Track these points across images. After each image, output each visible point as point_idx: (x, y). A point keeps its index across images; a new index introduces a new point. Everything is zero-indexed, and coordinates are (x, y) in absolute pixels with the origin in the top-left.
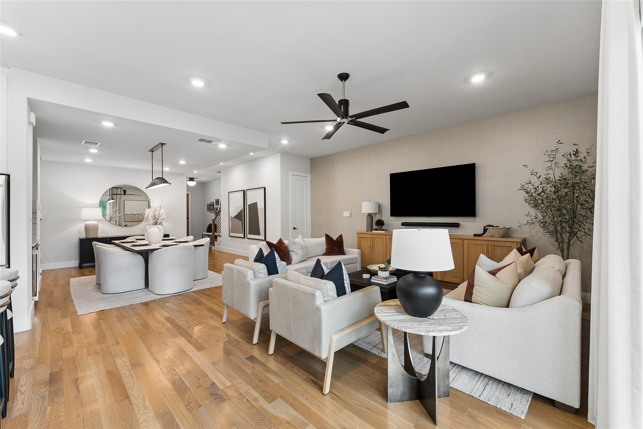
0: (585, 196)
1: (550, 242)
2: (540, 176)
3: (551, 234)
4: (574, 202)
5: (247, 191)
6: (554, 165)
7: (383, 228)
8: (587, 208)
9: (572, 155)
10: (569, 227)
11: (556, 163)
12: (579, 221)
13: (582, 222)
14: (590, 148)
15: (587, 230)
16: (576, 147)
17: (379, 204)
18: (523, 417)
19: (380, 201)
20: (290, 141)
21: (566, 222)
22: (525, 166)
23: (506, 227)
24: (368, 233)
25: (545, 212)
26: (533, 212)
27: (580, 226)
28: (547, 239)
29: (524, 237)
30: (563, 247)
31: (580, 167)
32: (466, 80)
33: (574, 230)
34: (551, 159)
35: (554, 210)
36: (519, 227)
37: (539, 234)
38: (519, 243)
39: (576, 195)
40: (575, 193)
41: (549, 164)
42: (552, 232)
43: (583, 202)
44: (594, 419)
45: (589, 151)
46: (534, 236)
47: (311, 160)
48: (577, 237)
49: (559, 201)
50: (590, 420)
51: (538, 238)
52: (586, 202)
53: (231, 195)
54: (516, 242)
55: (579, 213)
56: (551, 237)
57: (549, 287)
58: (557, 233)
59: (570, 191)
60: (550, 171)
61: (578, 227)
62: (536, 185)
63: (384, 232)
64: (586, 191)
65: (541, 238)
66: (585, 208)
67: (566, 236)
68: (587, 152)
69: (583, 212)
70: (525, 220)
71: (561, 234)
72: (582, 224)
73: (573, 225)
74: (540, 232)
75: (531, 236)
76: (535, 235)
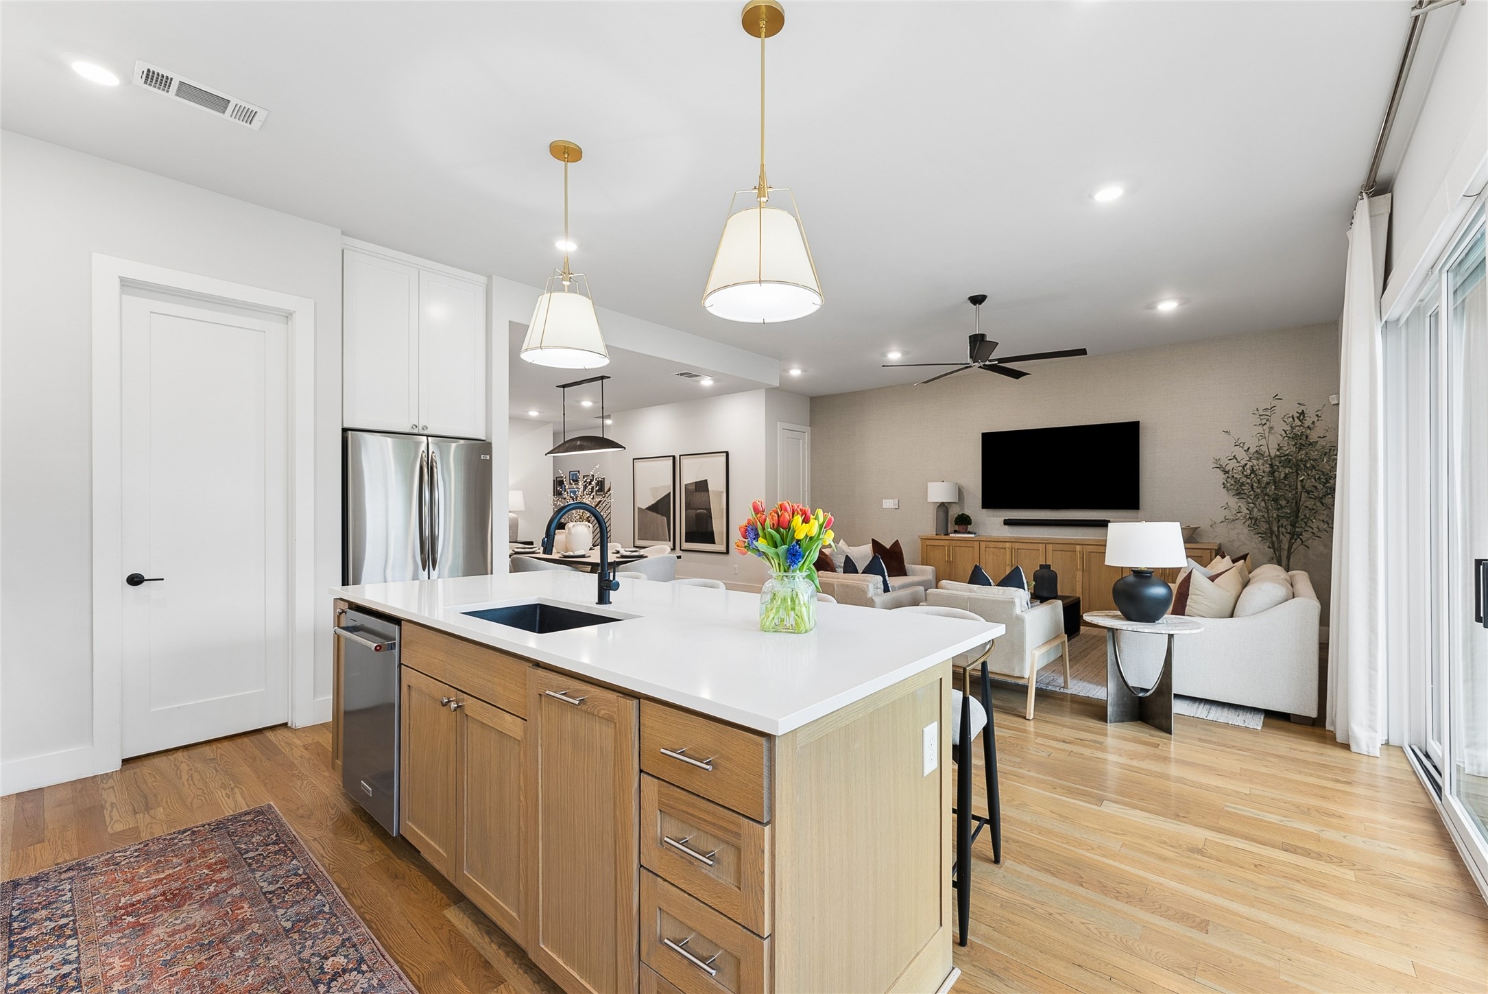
0: (1313, 480)
1: (1259, 549)
2: (1249, 448)
3: (1264, 536)
4: (1297, 488)
5: (682, 457)
6: (1267, 430)
7: (970, 528)
8: (1316, 498)
9: (1296, 419)
10: (1291, 525)
11: (1271, 428)
12: (1305, 516)
13: (1308, 519)
14: (1321, 408)
15: (1316, 530)
16: (1302, 408)
17: (959, 488)
18: (1259, 728)
19: (962, 482)
20: (804, 371)
21: (1287, 518)
22: (1227, 432)
23: (1192, 526)
24: (937, 537)
25: (1253, 503)
26: (1234, 502)
27: (1306, 523)
28: (1255, 546)
29: (1218, 542)
30: (1280, 556)
31: (1307, 437)
32: (1152, 306)
33: (1297, 530)
34: (1264, 422)
35: (1269, 500)
36: (1211, 526)
37: (1242, 537)
38: (1214, 551)
39: (1301, 479)
40: (1299, 476)
41: (1260, 429)
42: (1265, 533)
43: (1310, 489)
44: (1333, 723)
45: (1319, 413)
46: (1234, 540)
47: (810, 401)
48: (1301, 539)
49: (1275, 486)
50: (1328, 727)
51: (1240, 543)
52: (1314, 488)
53: (637, 464)
54: (1209, 549)
55: (1305, 505)
56: (1262, 542)
57: (1284, 590)
58: (1272, 535)
59: (1293, 473)
60: (1263, 442)
61: (1303, 525)
62: (1243, 463)
63: (973, 536)
64: (1314, 472)
65: (1245, 544)
66: (1313, 496)
67: (1285, 540)
68: (1317, 415)
69: (1309, 504)
70: (1220, 515)
71: (1278, 537)
72: (1309, 521)
73: (1297, 522)
74: (1243, 534)
75: (1230, 541)
76: (1236, 539)
